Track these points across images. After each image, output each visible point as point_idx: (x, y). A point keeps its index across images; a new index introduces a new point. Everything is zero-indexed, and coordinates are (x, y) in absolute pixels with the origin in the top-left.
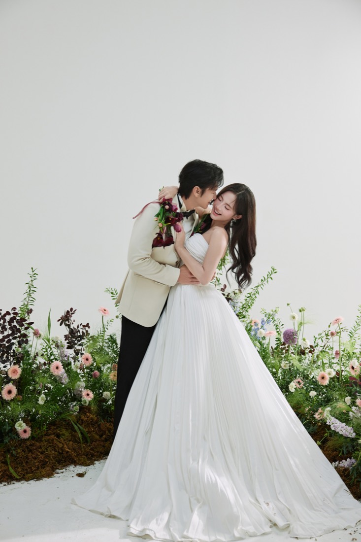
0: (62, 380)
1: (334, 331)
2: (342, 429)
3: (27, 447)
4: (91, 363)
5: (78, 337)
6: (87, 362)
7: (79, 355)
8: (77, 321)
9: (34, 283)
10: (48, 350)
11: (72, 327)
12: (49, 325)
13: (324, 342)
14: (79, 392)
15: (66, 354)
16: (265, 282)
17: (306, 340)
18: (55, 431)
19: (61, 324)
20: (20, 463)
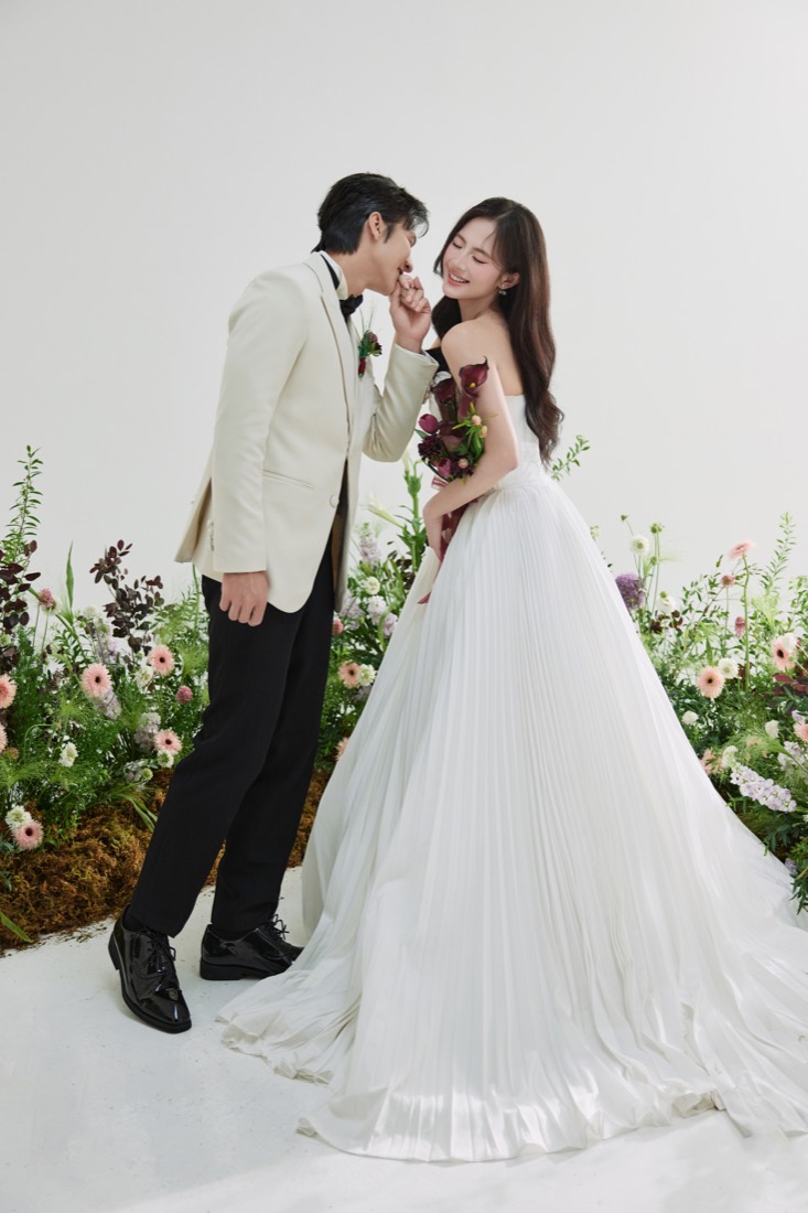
0: (106, 711)
1: (729, 574)
2: (767, 794)
3: (36, 870)
4: (171, 668)
5: (136, 610)
6: (162, 665)
7: (142, 651)
8: (132, 571)
9: (36, 483)
10: (69, 642)
11: (121, 585)
12: (70, 583)
13: (704, 600)
14: (147, 738)
15: (111, 649)
16: (563, 472)
17: (668, 598)
18: (97, 829)
19: (97, 580)
20: (21, 907)
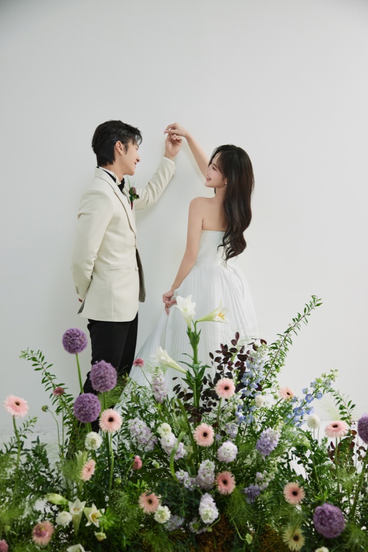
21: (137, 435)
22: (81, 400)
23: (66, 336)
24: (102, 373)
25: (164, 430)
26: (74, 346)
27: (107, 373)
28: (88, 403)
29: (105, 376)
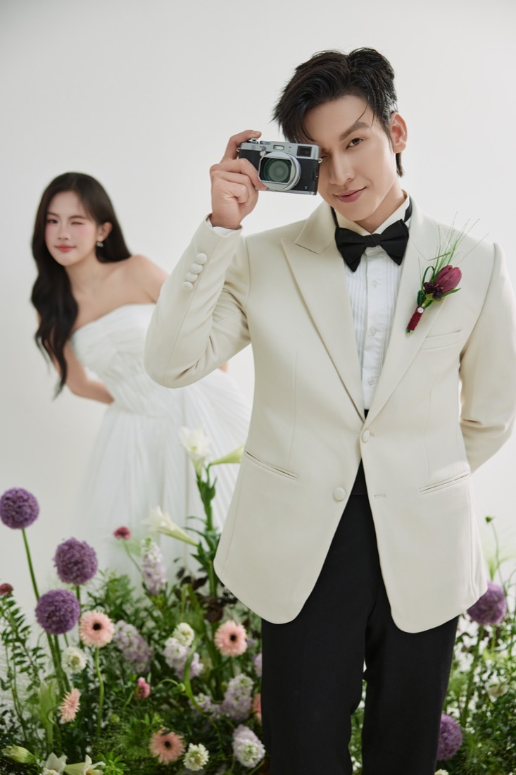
21: (125, 648)
22: (50, 600)
23: (5, 502)
24: (78, 555)
25: (184, 634)
26: (22, 516)
27: (85, 554)
28: (62, 604)
29: (83, 561)
